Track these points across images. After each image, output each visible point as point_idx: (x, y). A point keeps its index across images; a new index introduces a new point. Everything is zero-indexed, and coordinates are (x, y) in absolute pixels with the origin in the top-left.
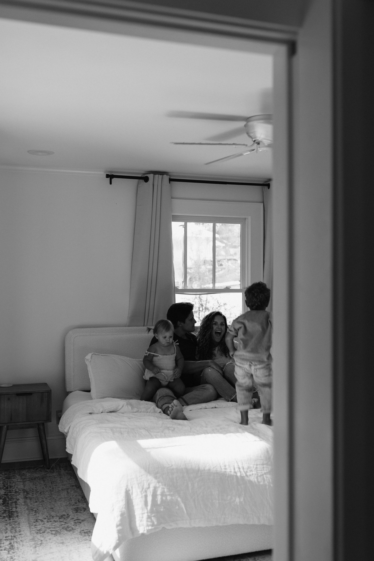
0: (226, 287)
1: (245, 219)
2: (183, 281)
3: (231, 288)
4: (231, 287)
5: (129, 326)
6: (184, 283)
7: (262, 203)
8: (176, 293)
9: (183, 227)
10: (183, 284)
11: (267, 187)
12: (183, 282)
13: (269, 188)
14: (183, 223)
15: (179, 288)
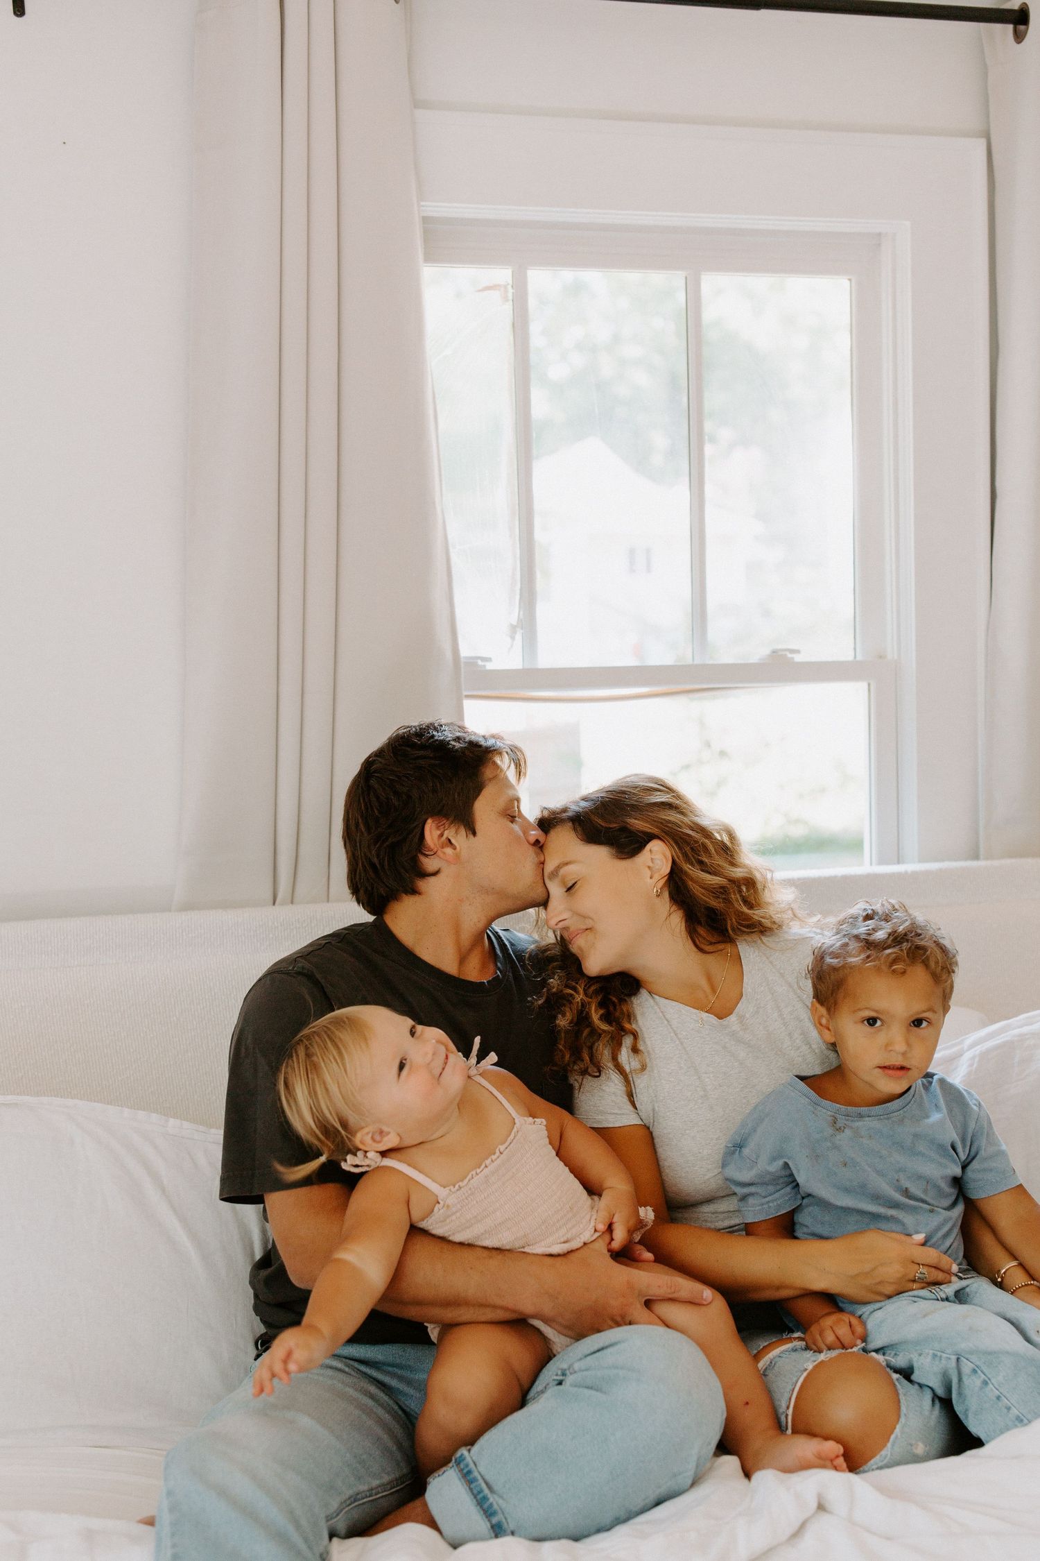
0: (774, 652)
1: (876, 240)
2: (515, 623)
3: (798, 658)
4: (798, 652)
5: (188, 907)
6: (518, 637)
7: (982, 137)
8: (468, 697)
9: (505, 299)
10: (513, 638)
11: (1010, 27)
12: (513, 629)
13: (1019, 37)
14: (503, 275)
15: (489, 666)
